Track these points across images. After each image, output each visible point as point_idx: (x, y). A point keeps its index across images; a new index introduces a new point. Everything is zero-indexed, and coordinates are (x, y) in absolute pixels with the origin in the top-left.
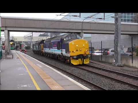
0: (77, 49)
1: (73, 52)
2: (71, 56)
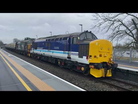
0: (101, 53)
1: (95, 57)
2: (91, 64)
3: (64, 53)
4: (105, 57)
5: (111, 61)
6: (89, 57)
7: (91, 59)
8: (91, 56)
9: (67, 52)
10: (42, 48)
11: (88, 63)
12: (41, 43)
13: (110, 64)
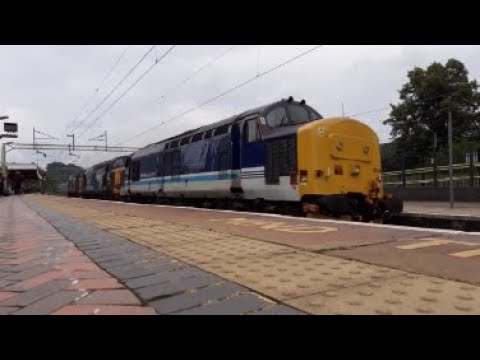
3: (221, 177)
4: (355, 175)
5: (377, 190)
6: (298, 177)
7: (305, 184)
8: (304, 173)
9: (229, 172)
10: (153, 174)
11: (297, 198)
12: (152, 157)
13: (374, 200)
